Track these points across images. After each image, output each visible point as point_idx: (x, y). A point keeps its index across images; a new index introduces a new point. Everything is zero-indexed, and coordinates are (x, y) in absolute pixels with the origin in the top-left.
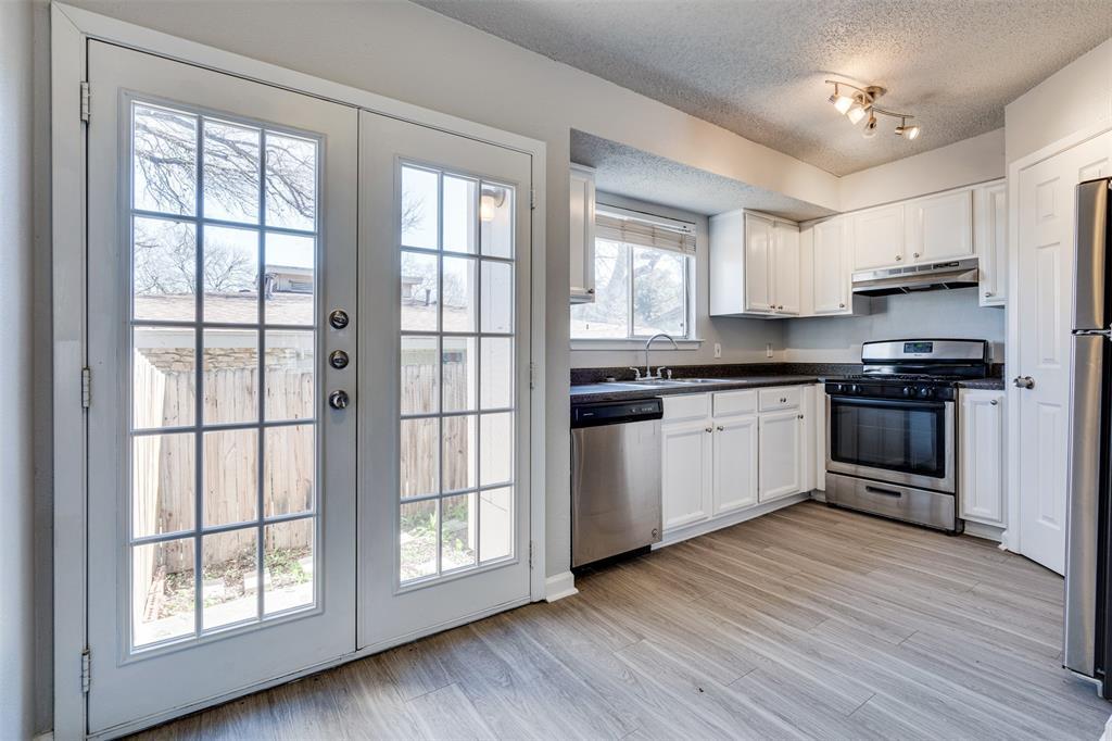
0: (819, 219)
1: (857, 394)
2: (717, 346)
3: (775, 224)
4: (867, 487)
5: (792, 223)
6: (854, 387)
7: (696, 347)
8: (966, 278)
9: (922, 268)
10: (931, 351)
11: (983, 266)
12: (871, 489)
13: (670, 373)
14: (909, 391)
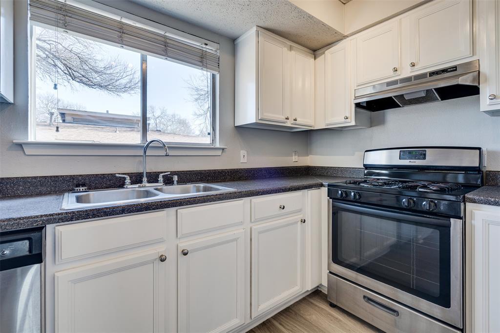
0: (329, 45)
1: (355, 201)
2: (243, 152)
3: (291, 48)
4: (365, 297)
5: (308, 50)
6: (352, 194)
7: (219, 153)
8: (465, 80)
9: (417, 77)
10: (424, 158)
11: (485, 69)
12: (369, 300)
13: (176, 178)
14: (409, 202)
